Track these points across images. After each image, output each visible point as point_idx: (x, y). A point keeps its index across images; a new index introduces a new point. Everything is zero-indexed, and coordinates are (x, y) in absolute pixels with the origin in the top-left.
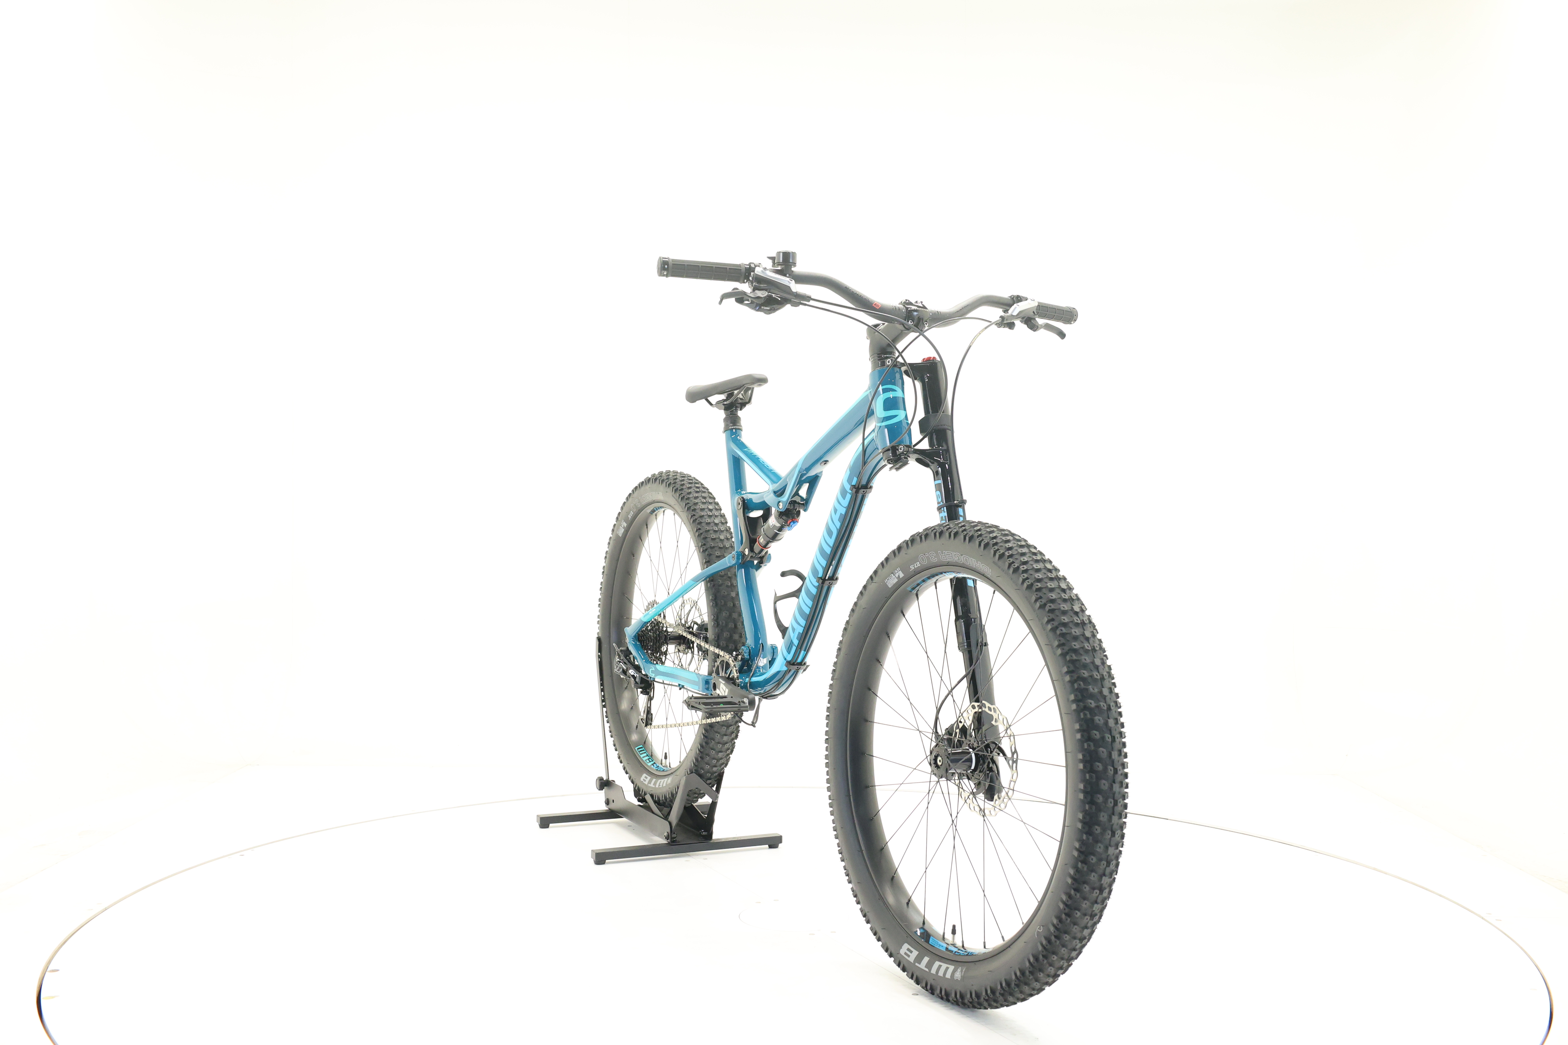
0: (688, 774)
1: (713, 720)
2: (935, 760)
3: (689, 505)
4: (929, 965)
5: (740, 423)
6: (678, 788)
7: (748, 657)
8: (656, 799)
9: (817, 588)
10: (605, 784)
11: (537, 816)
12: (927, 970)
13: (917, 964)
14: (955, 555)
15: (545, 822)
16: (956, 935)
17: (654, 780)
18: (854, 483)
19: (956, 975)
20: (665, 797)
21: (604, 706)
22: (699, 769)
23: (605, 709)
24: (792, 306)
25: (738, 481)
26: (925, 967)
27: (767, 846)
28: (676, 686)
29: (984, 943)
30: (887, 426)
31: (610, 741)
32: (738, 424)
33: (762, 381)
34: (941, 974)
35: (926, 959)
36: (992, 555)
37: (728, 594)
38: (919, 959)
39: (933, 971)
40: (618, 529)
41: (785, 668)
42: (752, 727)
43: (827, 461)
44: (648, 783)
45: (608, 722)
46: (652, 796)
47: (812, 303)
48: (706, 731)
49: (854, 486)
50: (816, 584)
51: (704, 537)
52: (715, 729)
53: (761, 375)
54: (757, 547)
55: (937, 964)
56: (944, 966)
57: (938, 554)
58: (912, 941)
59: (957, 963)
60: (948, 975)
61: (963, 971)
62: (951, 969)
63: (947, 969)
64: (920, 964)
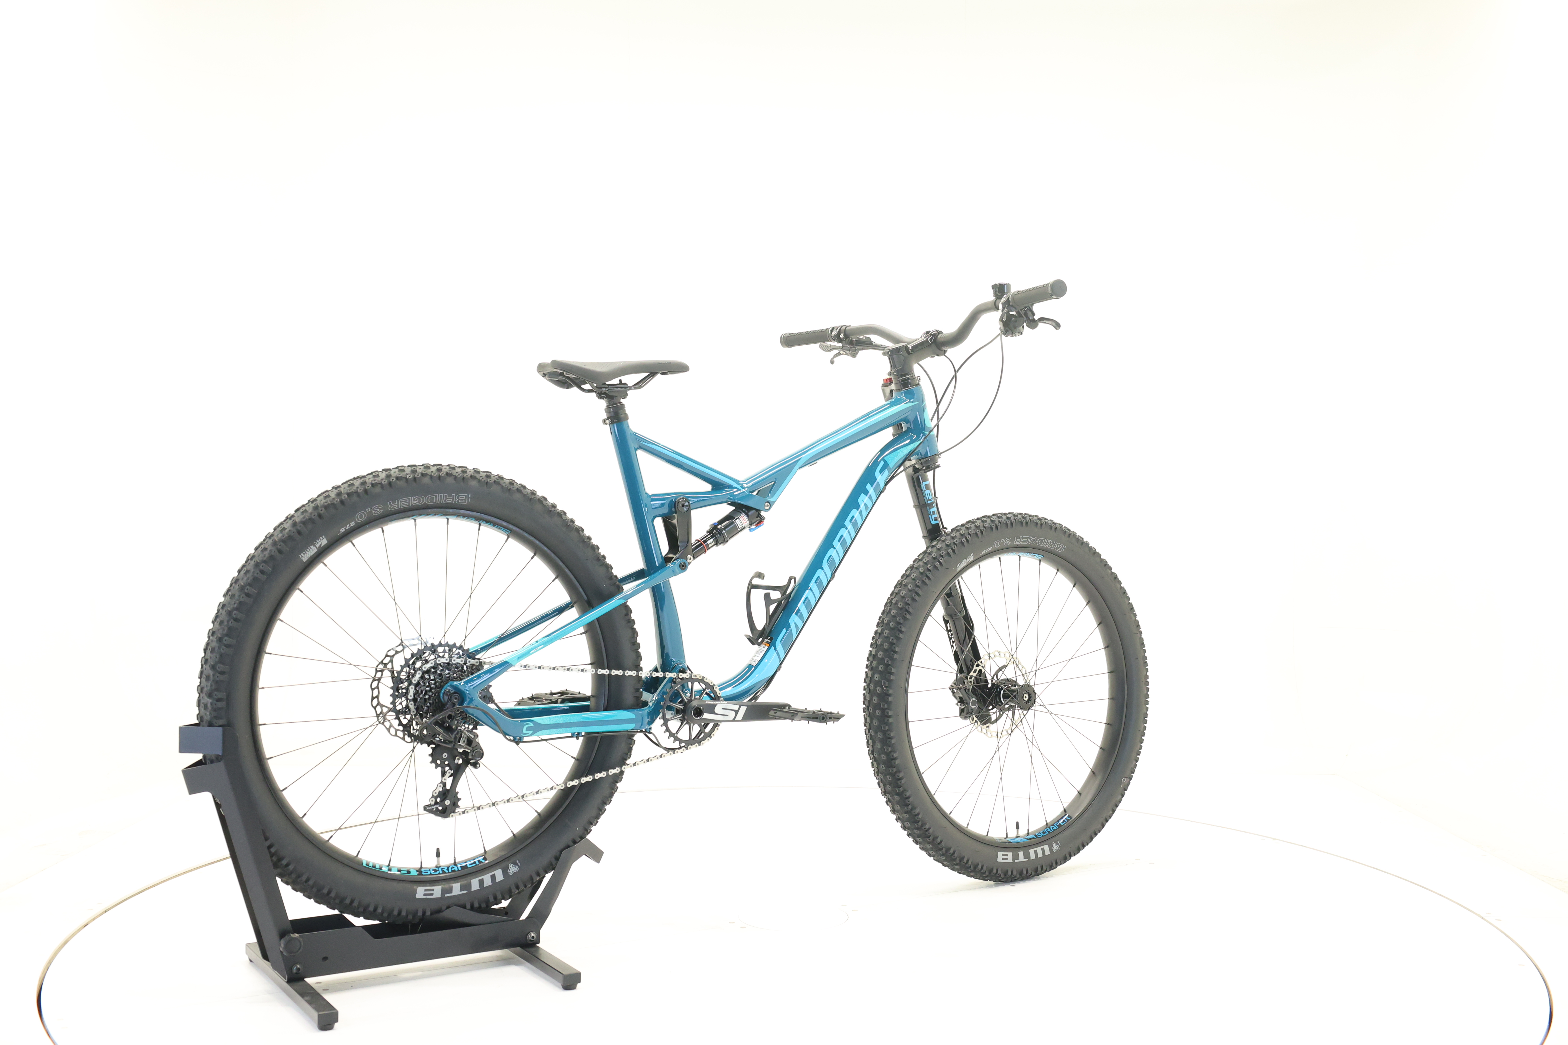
4: (1027, 855)
12: (1027, 860)
13: (1016, 861)
19: (1054, 849)
26: (1024, 858)
34: (1040, 855)
35: (1021, 854)
38: (1016, 857)
39: (1033, 857)
55: (1032, 851)
56: (1039, 850)
57: (1013, 539)
58: (1001, 849)
59: (1046, 842)
60: (1047, 852)
61: (1057, 844)
62: (1046, 847)
63: (1043, 850)
64: (1019, 859)
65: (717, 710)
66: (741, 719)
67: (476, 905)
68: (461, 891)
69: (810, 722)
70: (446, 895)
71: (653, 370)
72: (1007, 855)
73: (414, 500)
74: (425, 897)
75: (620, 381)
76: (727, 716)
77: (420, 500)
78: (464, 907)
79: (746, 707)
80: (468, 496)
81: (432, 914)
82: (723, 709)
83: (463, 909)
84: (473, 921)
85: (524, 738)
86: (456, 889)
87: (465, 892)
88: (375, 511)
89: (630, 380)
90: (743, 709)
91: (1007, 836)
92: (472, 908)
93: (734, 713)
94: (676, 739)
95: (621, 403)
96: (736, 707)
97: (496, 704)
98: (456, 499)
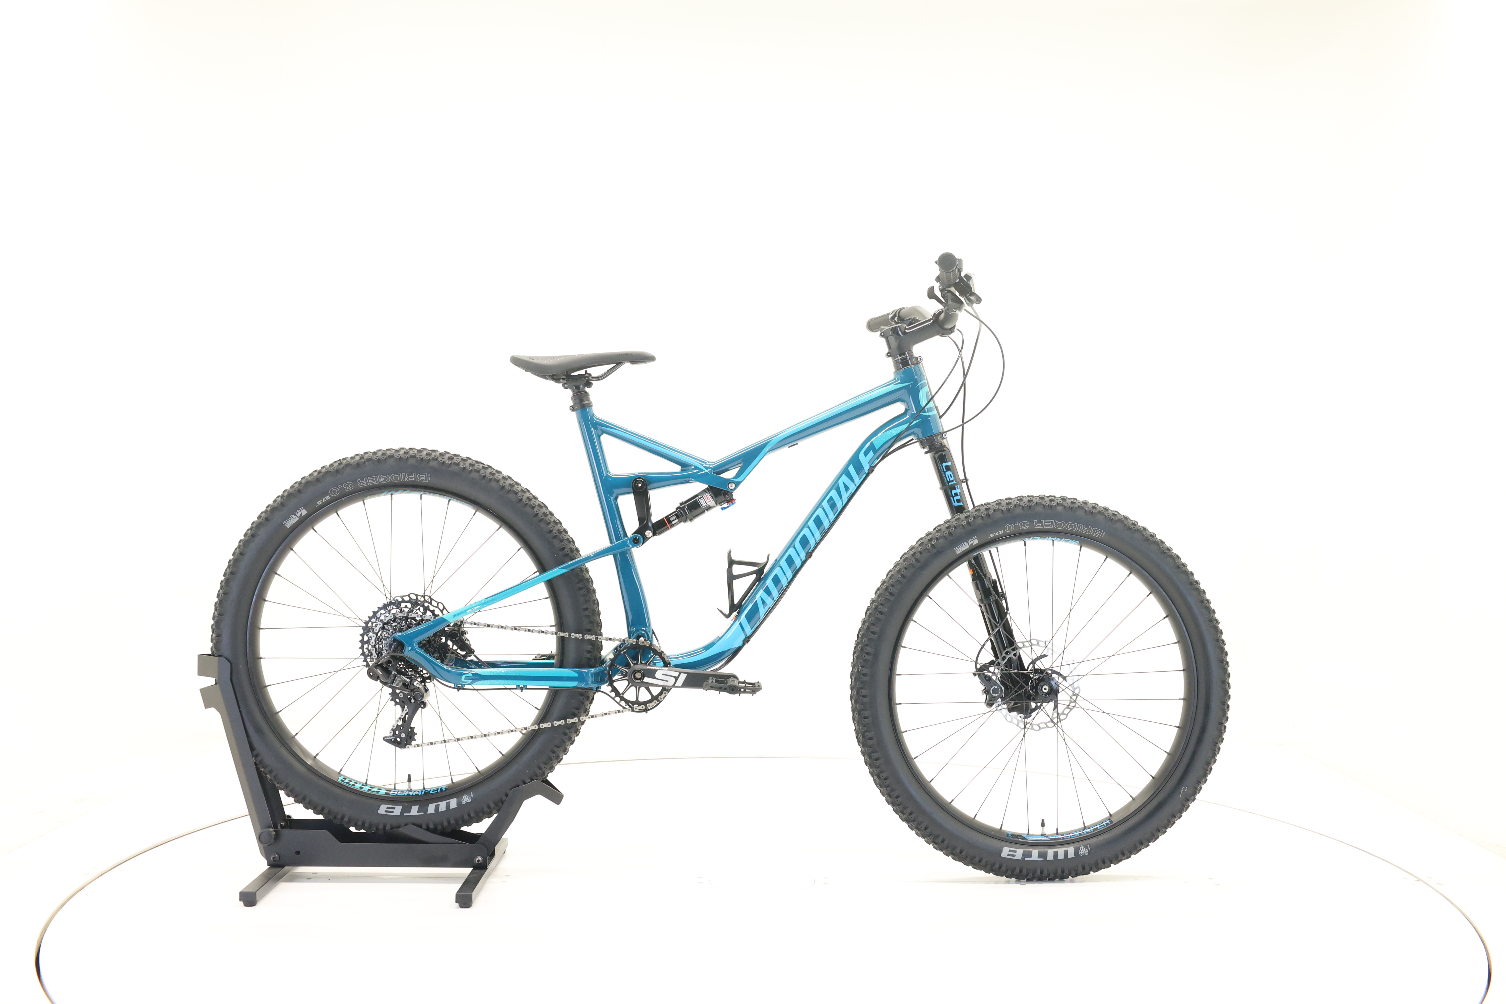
4: (1043, 855)
12: (1043, 859)
19: (1081, 853)
26: (1038, 858)
35: (1035, 852)
36: (1105, 520)
38: (1027, 854)
56: (1060, 851)
57: (1031, 522)
58: (1008, 844)
59: (1071, 844)
60: (1071, 854)
61: (1086, 848)
62: (1070, 849)
63: (1065, 851)
64: (1031, 858)
65: (658, 675)
66: (680, 686)
67: (431, 826)
68: (418, 812)
69: (721, 692)
70: (405, 814)
71: (617, 360)
72: (1014, 852)
73: (380, 479)
74: (386, 813)
75: (586, 371)
76: (667, 681)
77: (385, 478)
78: (420, 826)
79: (686, 675)
80: (428, 475)
81: (392, 828)
82: (663, 674)
83: (420, 829)
84: (426, 840)
85: (465, 686)
86: (414, 810)
87: (422, 813)
88: (347, 487)
89: (595, 371)
90: (683, 677)
91: (1028, 832)
92: (428, 829)
93: (674, 680)
94: (622, 699)
95: (585, 391)
96: (676, 674)
97: (475, 656)
98: (417, 478)
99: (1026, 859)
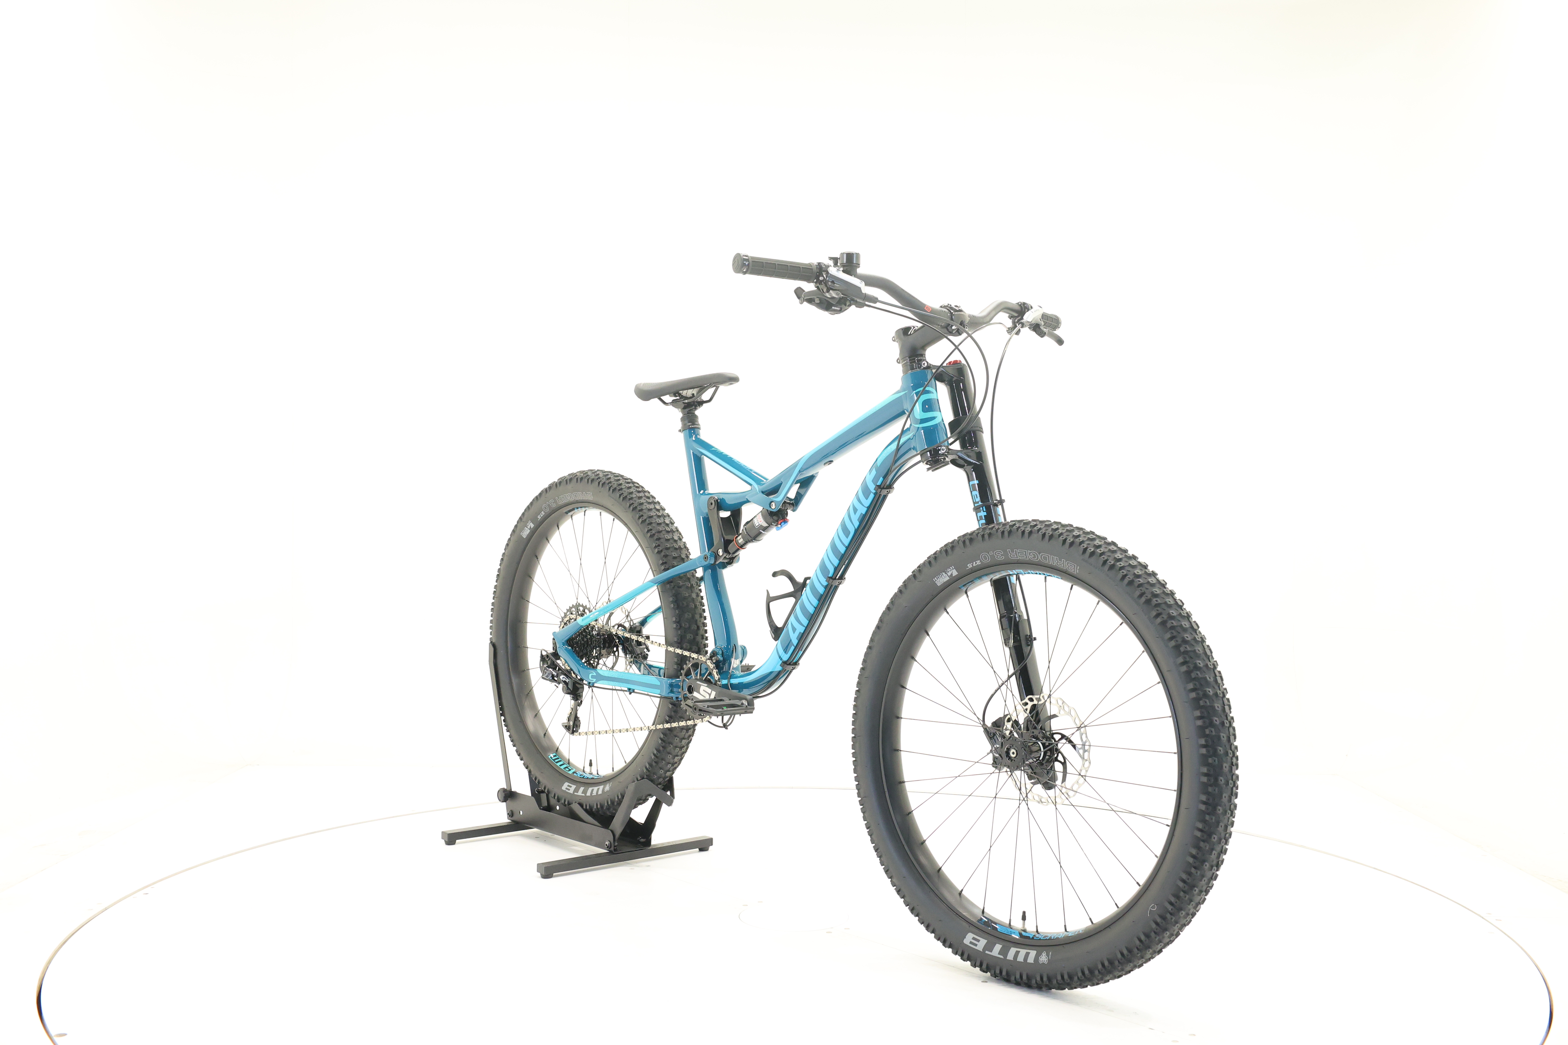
0: (638, 780)
1: (675, 725)
2: (1008, 753)
3: (635, 505)
4: (1004, 952)
5: (698, 422)
6: (623, 797)
7: (722, 658)
8: (588, 808)
9: (826, 587)
10: (508, 795)
11: (443, 832)
12: (1000, 957)
13: (985, 954)
14: (1030, 553)
15: (451, 838)
16: (1026, 921)
17: (582, 789)
18: (879, 484)
19: (1041, 960)
20: (602, 806)
21: (502, 715)
22: (652, 775)
23: (503, 718)
24: (856, 307)
25: (700, 481)
26: (999, 954)
27: (698, 849)
28: (626, 691)
29: (1065, 926)
30: (923, 428)
31: (511, 750)
32: (696, 423)
33: (732, 379)
34: (1021, 958)
35: (998, 947)
36: (1081, 552)
37: (689, 596)
38: (989, 947)
39: (1010, 956)
40: (522, 529)
41: (779, 668)
42: (724, 729)
43: (832, 461)
44: (574, 792)
45: (508, 731)
46: (581, 805)
47: (878, 305)
48: (665, 735)
49: (879, 487)
50: (825, 583)
51: (657, 537)
52: (675, 733)
53: (732, 374)
54: (731, 548)
55: (1013, 950)
56: (1023, 952)
57: (1005, 552)
58: (977, 931)
59: (1037, 948)
60: (1031, 960)
61: (1048, 955)
62: (1033, 953)
63: (1027, 954)
64: (991, 952)
70: (576, 794)
72: (978, 941)
83: (581, 808)
84: (584, 819)
85: (594, 684)
86: (581, 791)
87: (584, 795)
99: (987, 952)
